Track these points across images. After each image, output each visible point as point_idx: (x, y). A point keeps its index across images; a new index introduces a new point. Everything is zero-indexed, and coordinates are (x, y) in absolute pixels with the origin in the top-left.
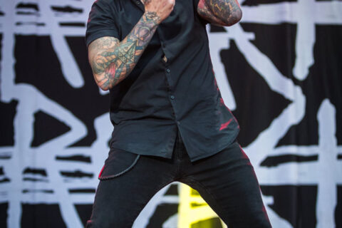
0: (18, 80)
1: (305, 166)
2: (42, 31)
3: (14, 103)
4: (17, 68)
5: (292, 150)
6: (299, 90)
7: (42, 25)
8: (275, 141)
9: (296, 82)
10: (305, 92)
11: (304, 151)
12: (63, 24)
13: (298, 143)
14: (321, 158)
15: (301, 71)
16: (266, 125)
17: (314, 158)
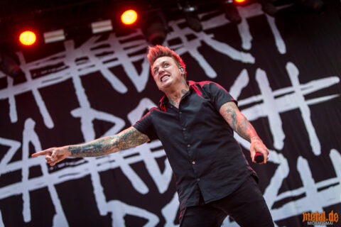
0: (108, 199)
1: (299, 202)
2: (114, 165)
3: (110, 214)
4: (106, 192)
5: (288, 194)
6: (281, 156)
7: (113, 161)
8: (276, 191)
9: (278, 152)
10: (285, 156)
11: (296, 193)
12: (126, 157)
13: (291, 189)
14: (308, 194)
15: (279, 144)
16: (268, 183)
17: (303, 195)
